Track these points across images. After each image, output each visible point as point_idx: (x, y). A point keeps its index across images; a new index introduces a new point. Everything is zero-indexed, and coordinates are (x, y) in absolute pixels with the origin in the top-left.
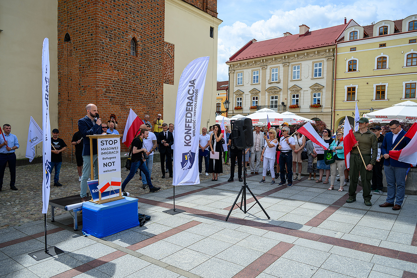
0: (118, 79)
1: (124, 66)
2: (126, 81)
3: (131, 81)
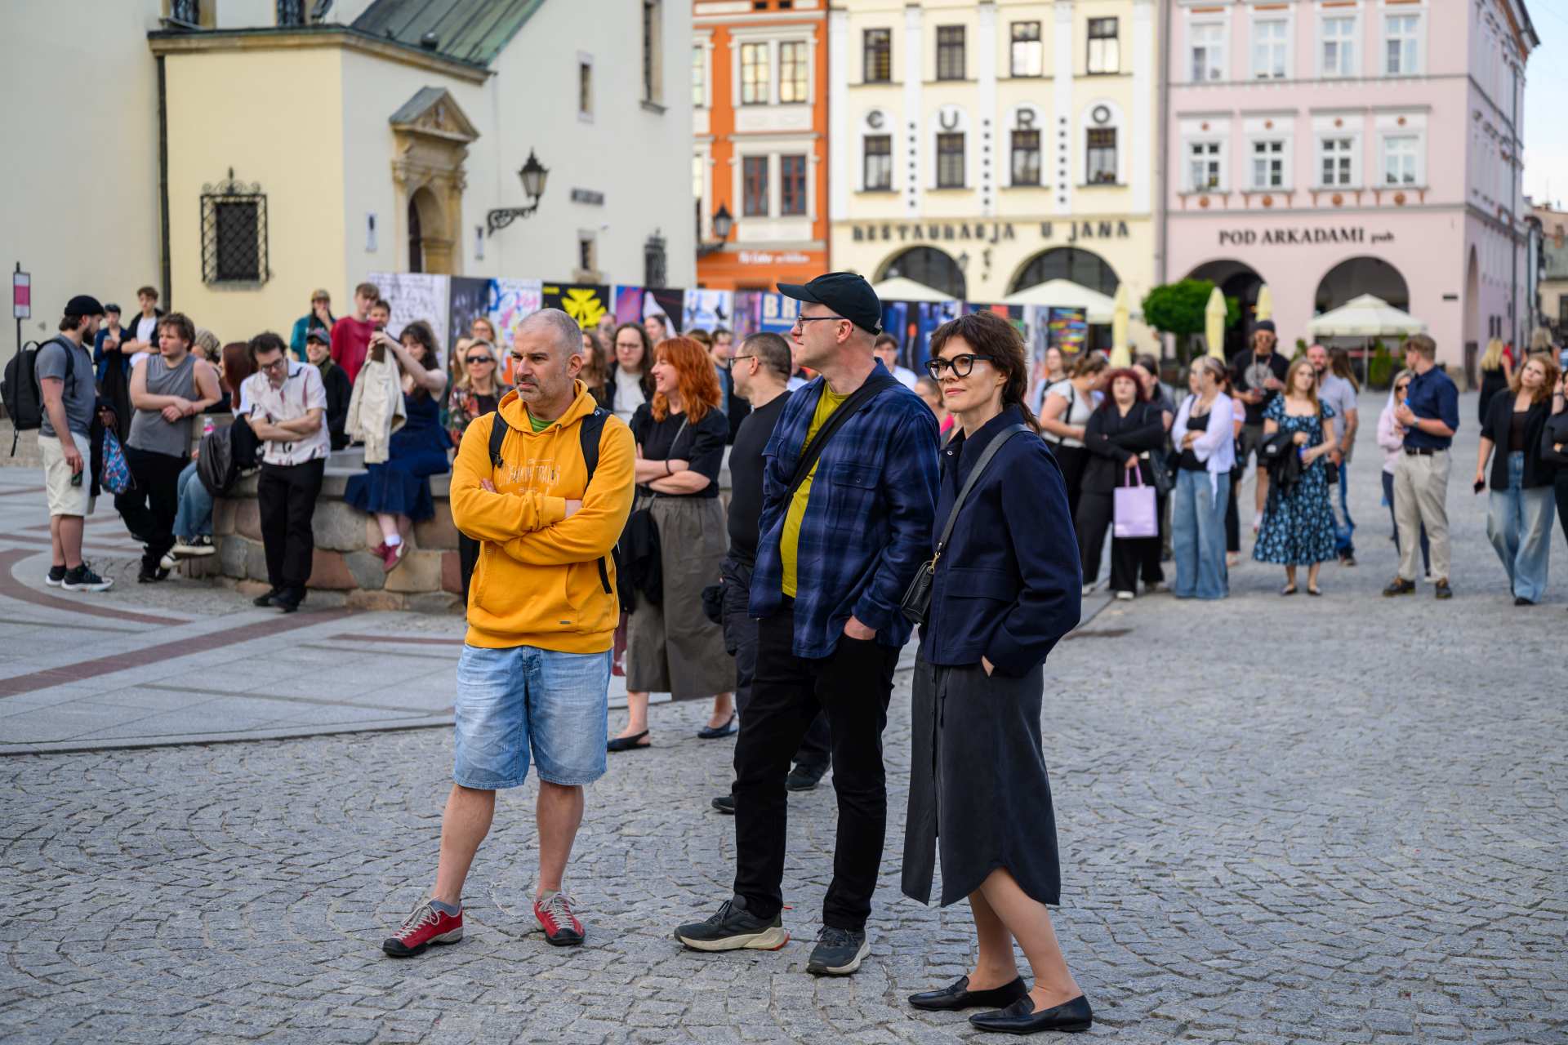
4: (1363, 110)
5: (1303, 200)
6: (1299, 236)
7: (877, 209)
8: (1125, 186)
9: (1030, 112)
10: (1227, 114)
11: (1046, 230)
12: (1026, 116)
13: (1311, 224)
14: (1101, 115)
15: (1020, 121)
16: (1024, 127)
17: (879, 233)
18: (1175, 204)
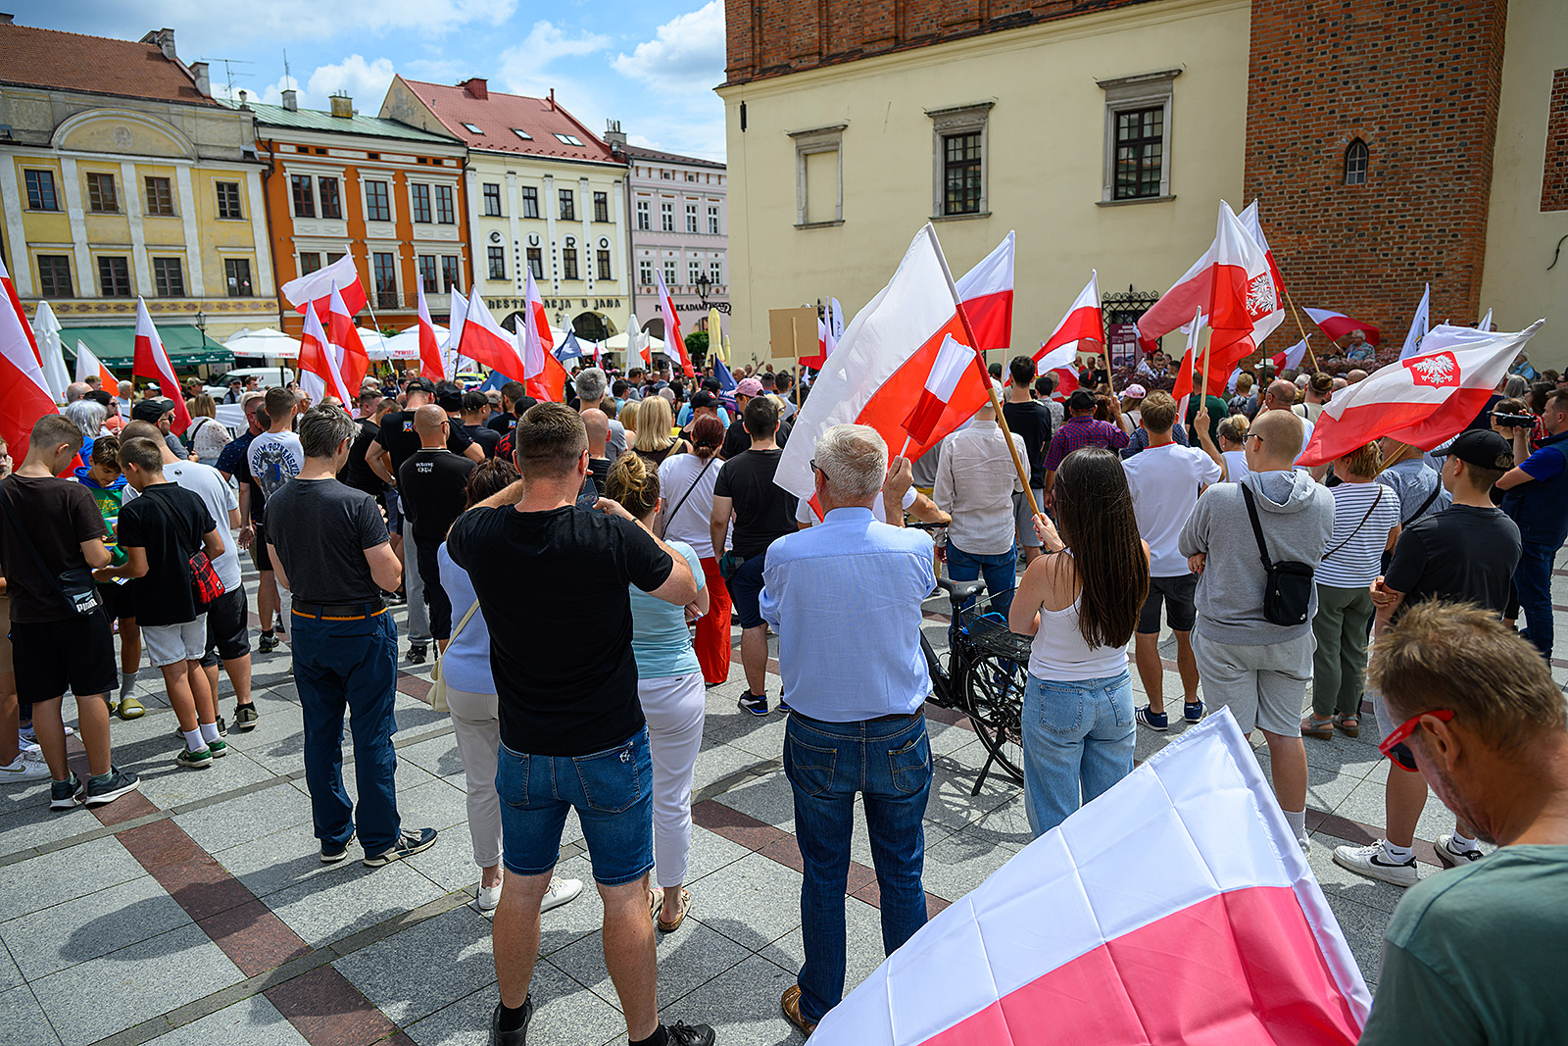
0: (1299, 252)
1: (1319, 218)
2: (1326, 252)
3: (1339, 248)
5: (685, 291)
6: (684, 307)
7: (499, 290)
8: (616, 281)
9: (572, 238)
10: (655, 247)
11: (584, 303)
12: (571, 241)
13: (689, 302)
14: (604, 243)
15: (568, 244)
16: (570, 247)
17: (502, 304)
18: (637, 291)
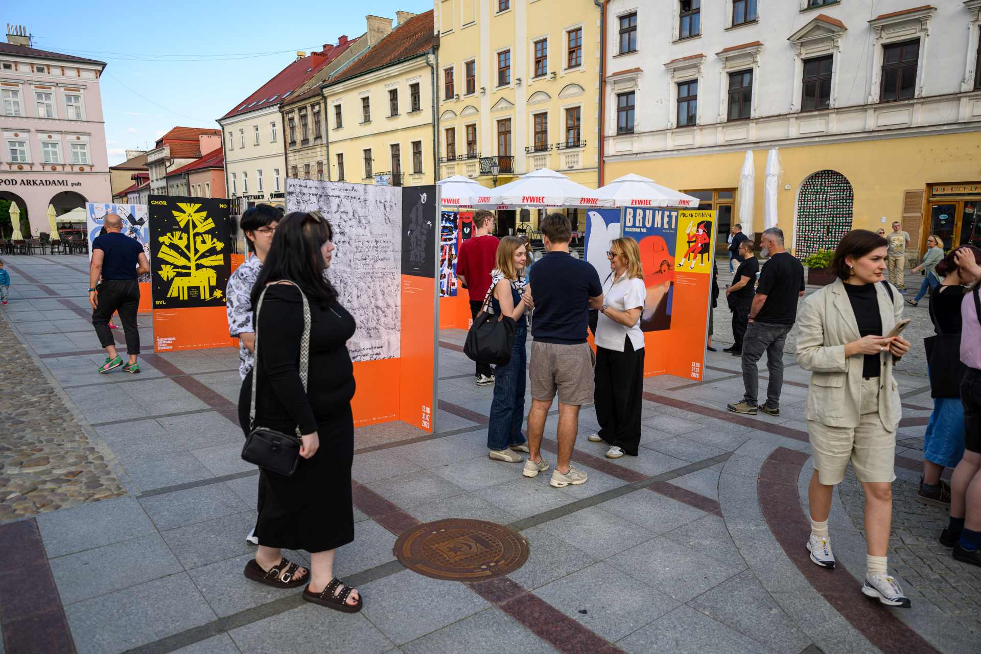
4: (61, 132)
5: (37, 168)
6: (38, 182)
13: (43, 178)
